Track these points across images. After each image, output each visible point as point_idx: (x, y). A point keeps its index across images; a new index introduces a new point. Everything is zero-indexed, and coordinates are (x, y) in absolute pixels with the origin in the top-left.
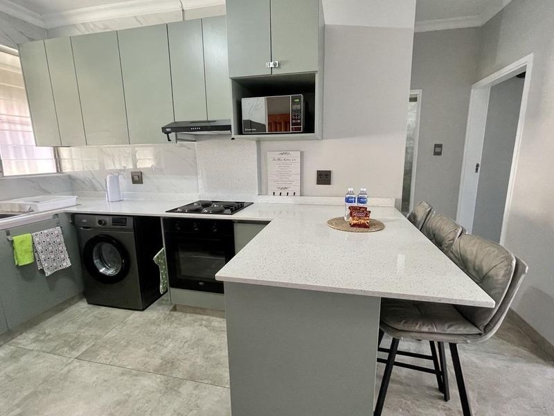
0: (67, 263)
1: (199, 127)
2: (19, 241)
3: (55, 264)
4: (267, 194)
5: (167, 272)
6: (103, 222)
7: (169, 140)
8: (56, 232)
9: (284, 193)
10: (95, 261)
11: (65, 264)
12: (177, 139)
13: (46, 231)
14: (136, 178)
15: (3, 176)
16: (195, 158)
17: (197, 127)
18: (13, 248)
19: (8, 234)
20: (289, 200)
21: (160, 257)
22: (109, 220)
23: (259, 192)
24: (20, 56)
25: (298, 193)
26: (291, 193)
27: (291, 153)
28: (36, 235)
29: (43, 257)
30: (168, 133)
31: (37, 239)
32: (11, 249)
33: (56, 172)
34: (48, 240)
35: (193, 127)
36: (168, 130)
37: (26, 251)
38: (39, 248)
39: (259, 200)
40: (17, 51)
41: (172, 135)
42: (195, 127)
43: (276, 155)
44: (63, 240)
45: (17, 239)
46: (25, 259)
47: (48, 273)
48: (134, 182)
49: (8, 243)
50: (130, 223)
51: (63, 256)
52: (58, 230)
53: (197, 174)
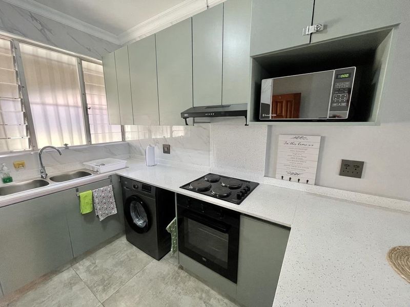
0: (115, 212)
1: (213, 113)
2: (83, 196)
3: (107, 212)
4: (275, 177)
5: (177, 238)
6: (136, 187)
7: (187, 124)
8: (109, 189)
9: (295, 178)
10: (131, 214)
11: (113, 211)
12: (194, 122)
13: (102, 189)
14: (166, 150)
15: (91, 144)
16: (209, 137)
17: (211, 113)
18: (80, 201)
19: (77, 191)
20: (301, 187)
21: (172, 226)
22: (140, 186)
23: (265, 174)
24: (103, 65)
25: (312, 181)
26: (303, 180)
27: (308, 137)
28: (95, 191)
29: (99, 207)
30: (185, 118)
31: (96, 194)
32: (78, 201)
33: (121, 140)
34: (103, 195)
35: (207, 113)
36: (186, 115)
37: (87, 203)
38: (97, 201)
39: (265, 183)
40: (101, 62)
41: (190, 120)
42: (209, 113)
43: (289, 139)
44: (113, 195)
45: (82, 194)
46: (86, 209)
47: (102, 219)
48: (165, 152)
49: (77, 197)
50: (153, 192)
51: (112, 206)
52: (110, 188)
53: (209, 151)
